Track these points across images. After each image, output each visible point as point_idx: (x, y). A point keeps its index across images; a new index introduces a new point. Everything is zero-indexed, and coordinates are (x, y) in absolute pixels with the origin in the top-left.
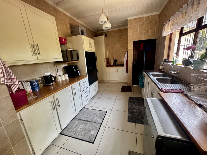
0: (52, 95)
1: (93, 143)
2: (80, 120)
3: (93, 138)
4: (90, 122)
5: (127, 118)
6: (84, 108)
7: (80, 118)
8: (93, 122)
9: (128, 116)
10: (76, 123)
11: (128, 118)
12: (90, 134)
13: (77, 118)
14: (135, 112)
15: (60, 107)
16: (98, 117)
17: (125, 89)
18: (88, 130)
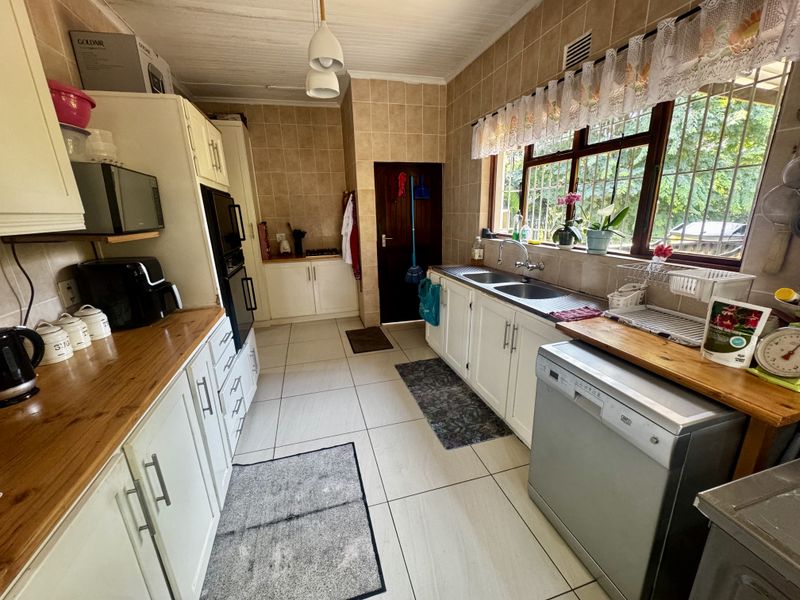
0: (118, 450)
1: (382, 589)
2: (252, 531)
3: (370, 569)
4: (310, 513)
5: (436, 438)
6: (237, 468)
7: (248, 523)
8: (325, 509)
9: (436, 431)
10: (237, 553)
11: (439, 436)
12: (344, 564)
13: (230, 529)
14: (446, 412)
15: (168, 503)
16: (332, 477)
17: (365, 340)
18: (325, 552)
